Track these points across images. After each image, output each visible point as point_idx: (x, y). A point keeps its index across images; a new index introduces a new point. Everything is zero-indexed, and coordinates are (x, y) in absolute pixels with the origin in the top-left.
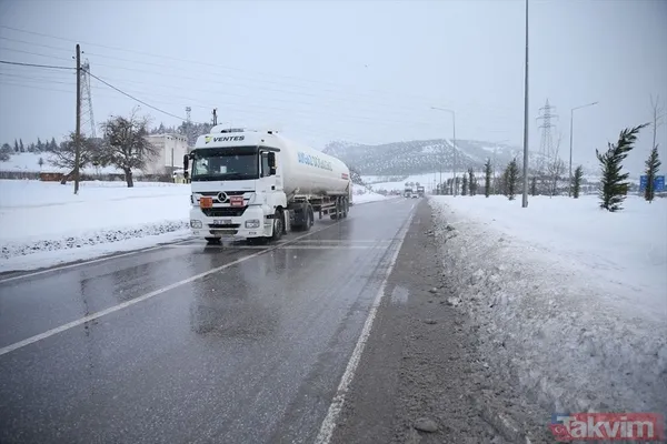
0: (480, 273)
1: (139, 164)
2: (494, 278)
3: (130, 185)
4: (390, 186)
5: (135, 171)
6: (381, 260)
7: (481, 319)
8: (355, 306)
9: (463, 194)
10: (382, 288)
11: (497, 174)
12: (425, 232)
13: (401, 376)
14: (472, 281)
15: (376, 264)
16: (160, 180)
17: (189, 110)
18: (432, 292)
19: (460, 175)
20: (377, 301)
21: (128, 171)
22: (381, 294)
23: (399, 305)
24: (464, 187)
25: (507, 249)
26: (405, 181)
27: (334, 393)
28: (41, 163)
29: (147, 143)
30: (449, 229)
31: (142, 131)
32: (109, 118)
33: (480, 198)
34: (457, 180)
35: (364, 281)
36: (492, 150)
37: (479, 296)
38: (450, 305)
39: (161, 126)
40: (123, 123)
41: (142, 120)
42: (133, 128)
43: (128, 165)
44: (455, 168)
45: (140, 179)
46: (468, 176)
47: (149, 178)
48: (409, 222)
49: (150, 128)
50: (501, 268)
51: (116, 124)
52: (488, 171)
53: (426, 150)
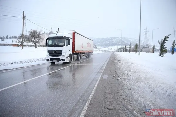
0: (126, 72)
1: (38, 42)
2: (129, 73)
3: (36, 48)
4: (104, 49)
5: (37, 44)
6: (101, 68)
7: (125, 83)
8: (94, 79)
9: (123, 52)
10: (101, 75)
11: (133, 46)
12: (113, 61)
13: (104, 96)
14: (124, 74)
15: (100, 69)
16: (44, 47)
17: (51, 28)
18: (113, 76)
19: (123, 47)
20: (99, 78)
21: (35, 44)
22: (100, 77)
23: (105, 79)
24: (124, 50)
25: (133, 66)
26: (108, 48)
27: (87, 100)
28: (13, 42)
29: (40, 37)
30: (119, 60)
31: (39, 34)
32: (31, 30)
33: (128, 53)
34: (122, 48)
35: (96, 73)
36: (131, 40)
37: (125, 77)
38: (118, 79)
39: (44, 32)
40: (34, 32)
41: (39, 31)
42: (37, 33)
43: (36, 43)
44: (122, 45)
45: (39, 46)
46: (125, 47)
47: (41, 46)
48: (109, 59)
49: (41, 33)
50: (131, 70)
51: (32, 32)
52: (130, 46)
53: (114, 40)
